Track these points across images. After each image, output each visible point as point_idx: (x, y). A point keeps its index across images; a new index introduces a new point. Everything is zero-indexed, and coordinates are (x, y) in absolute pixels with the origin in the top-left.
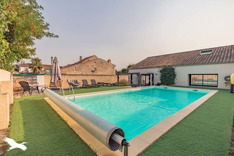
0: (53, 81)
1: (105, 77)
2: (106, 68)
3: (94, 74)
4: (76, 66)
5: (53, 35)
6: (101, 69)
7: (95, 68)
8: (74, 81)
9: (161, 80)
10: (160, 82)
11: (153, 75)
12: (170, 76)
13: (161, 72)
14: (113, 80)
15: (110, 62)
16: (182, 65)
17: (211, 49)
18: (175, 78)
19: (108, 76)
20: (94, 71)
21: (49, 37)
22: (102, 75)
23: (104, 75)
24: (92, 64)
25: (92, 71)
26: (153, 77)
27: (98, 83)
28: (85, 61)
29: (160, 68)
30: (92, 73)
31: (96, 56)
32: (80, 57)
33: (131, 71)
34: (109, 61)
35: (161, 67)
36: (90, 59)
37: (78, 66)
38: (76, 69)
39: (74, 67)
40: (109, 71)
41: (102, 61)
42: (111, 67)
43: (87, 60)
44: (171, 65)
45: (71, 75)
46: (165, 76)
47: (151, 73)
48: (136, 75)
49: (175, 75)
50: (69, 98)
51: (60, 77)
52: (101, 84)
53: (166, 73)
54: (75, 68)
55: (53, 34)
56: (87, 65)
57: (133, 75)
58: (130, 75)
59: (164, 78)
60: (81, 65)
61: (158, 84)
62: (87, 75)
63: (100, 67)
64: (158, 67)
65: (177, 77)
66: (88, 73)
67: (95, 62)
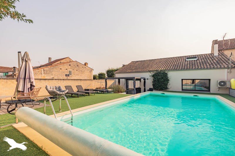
0: (20, 89)
1: (85, 82)
2: (82, 72)
3: (69, 78)
4: (45, 69)
5: (24, 18)
6: (77, 72)
7: (70, 72)
8: (56, 89)
9: (153, 85)
10: (152, 87)
11: (145, 79)
12: (164, 81)
13: (153, 76)
14: (93, 85)
15: (87, 65)
16: (175, 69)
17: (196, 55)
18: (168, 83)
19: (88, 81)
20: (69, 75)
21: (16, 19)
22: (81, 80)
23: (84, 80)
24: (66, 66)
25: (66, 75)
26: (145, 82)
27: (85, 90)
28: (56, 63)
29: (152, 73)
30: (65, 78)
31: (70, 58)
32: (49, 58)
33: (117, 76)
34: (85, 64)
35: (153, 71)
36: (62, 61)
37: (48, 68)
38: (45, 72)
39: (42, 69)
40: (86, 75)
41: (78, 64)
42: (89, 71)
43: (59, 62)
44: (164, 70)
45: (41, 79)
46: (158, 81)
47: (142, 78)
48: (124, 79)
49: (168, 80)
50: (62, 118)
51: (32, 82)
52: (90, 91)
53: (159, 77)
54: (44, 70)
55: (24, 16)
56: (60, 68)
57: (121, 80)
58: (117, 80)
59: (157, 83)
60: (52, 67)
61: (151, 90)
62: (63, 80)
63: (76, 71)
64: (150, 71)
65: (170, 82)
66: (61, 77)
67: (70, 65)
